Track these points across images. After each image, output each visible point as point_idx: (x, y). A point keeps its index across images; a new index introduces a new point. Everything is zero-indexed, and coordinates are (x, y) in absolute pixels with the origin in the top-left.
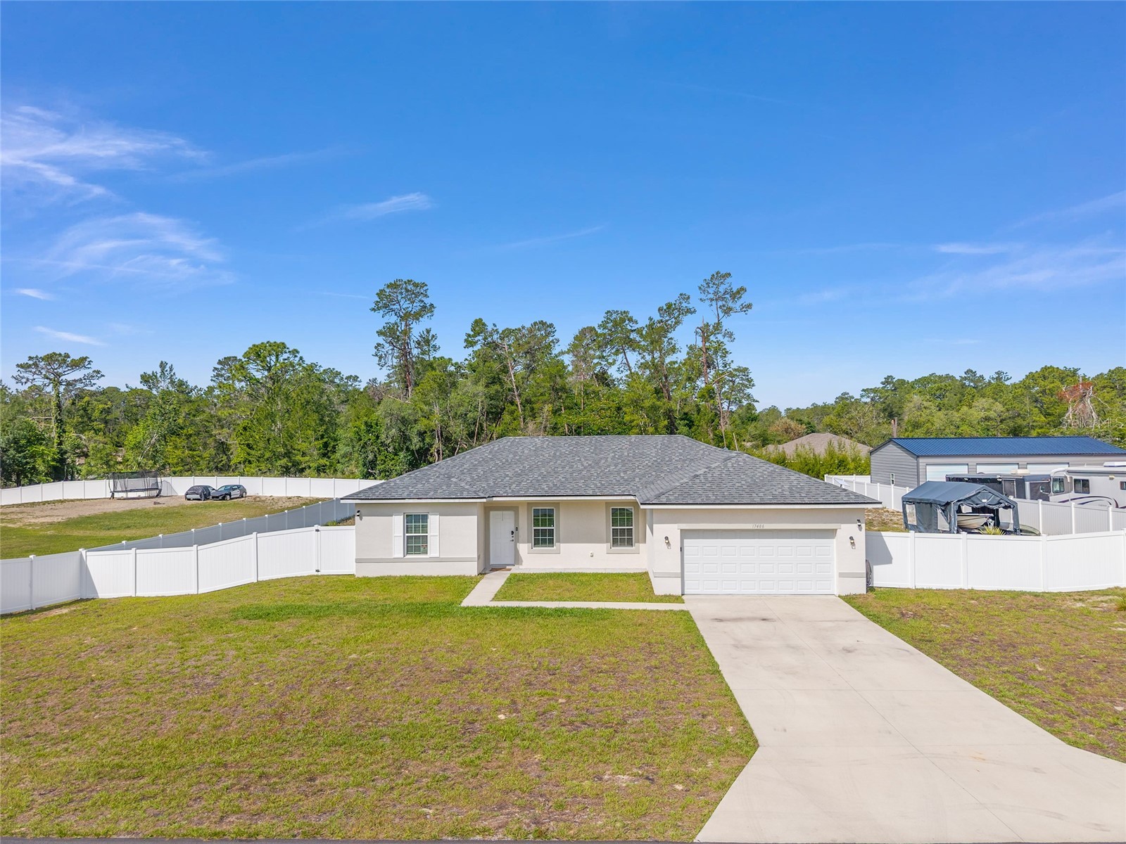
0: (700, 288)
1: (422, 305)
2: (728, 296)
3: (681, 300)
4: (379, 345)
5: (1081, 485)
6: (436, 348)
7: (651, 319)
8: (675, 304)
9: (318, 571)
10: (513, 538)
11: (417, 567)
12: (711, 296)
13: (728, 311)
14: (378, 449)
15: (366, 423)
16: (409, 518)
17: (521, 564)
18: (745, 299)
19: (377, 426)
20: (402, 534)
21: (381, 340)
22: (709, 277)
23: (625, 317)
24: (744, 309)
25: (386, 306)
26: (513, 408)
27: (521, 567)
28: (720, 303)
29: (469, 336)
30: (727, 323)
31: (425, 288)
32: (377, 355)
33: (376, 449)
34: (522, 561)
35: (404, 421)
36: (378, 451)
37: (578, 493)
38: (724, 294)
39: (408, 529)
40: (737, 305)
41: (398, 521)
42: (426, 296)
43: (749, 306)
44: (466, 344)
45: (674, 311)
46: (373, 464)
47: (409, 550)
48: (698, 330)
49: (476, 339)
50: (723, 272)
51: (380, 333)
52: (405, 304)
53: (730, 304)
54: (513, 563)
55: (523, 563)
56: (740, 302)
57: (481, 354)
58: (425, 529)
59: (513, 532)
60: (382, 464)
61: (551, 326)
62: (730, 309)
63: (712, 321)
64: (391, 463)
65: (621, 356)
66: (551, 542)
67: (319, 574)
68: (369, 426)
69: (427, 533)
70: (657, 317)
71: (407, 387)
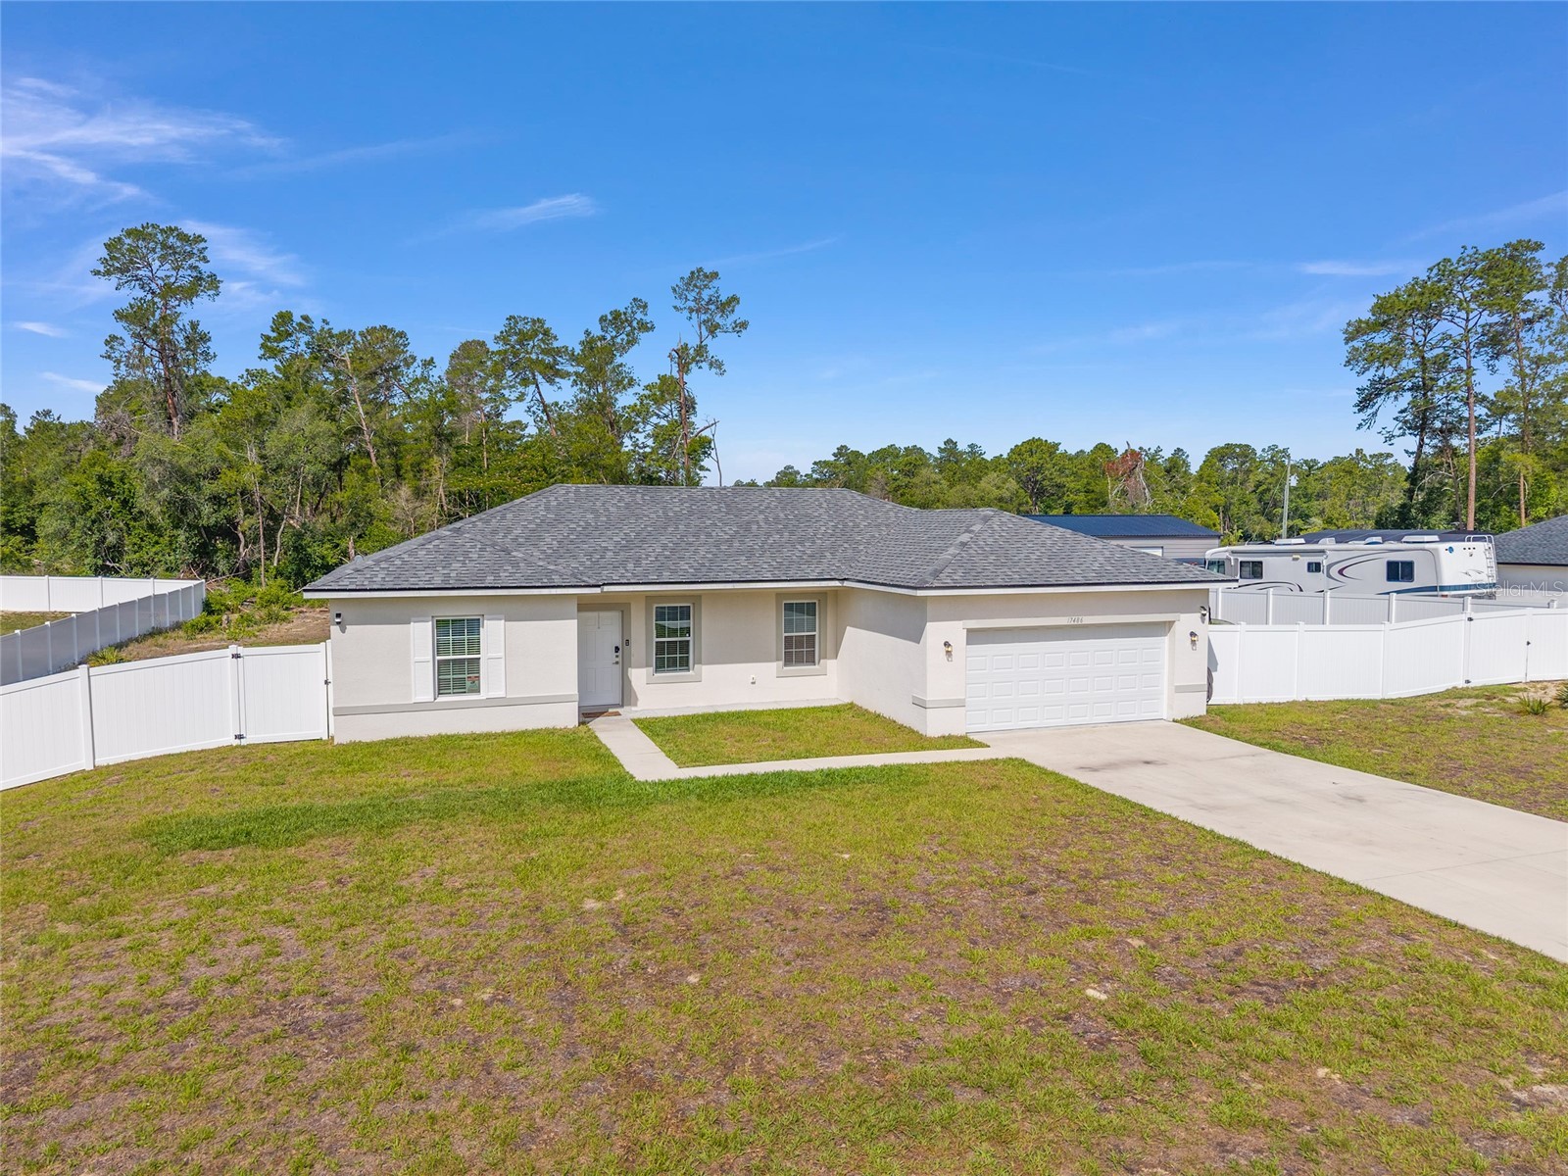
0: (674, 290)
1: (195, 274)
2: (713, 307)
3: (634, 309)
4: (113, 338)
5: (1247, 570)
6: (208, 357)
7: (587, 333)
8: (625, 314)
9: (240, 737)
10: (617, 659)
11: (460, 718)
12: (692, 304)
13: (713, 329)
14: (127, 525)
15: (100, 478)
16: (441, 625)
17: (636, 705)
18: (740, 313)
19: (124, 484)
20: (430, 658)
21: (119, 329)
22: (687, 275)
23: (540, 330)
24: (738, 329)
25: (122, 271)
26: (364, 461)
27: (634, 708)
28: (704, 317)
29: (268, 338)
30: (716, 347)
31: (202, 245)
32: (109, 357)
33: (121, 524)
34: (637, 699)
35: (183, 477)
36: (125, 528)
37: (749, 577)
38: (708, 303)
39: (439, 648)
40: (728, 322)
41: (420, 635)
42: (205, 260)
43: (744, 325)
44: (262, 352)
45: (626, 324)
46: (116, 552)
47: (442, 687)
48: (674, 353)
49: (281, 345)
50: (707, 270)
51: (120, 316)
52: (164, 271)
53: (718, 319)
54: (618, 701)
55: (639, 703)
56: (732, 318)
57: (301, 369)
58: (475, 646)
59: (617, 649)
60: (135, 552)
61: (402, 335)
62: (717, 326)
63: (693, 342)
64: (154, 550)
65: (532, 388)
66: (684, 664)
67: (244, 742)
68: (106, 485)
69: (479, 652)
70: (597, 332)
71: (170, 418)
